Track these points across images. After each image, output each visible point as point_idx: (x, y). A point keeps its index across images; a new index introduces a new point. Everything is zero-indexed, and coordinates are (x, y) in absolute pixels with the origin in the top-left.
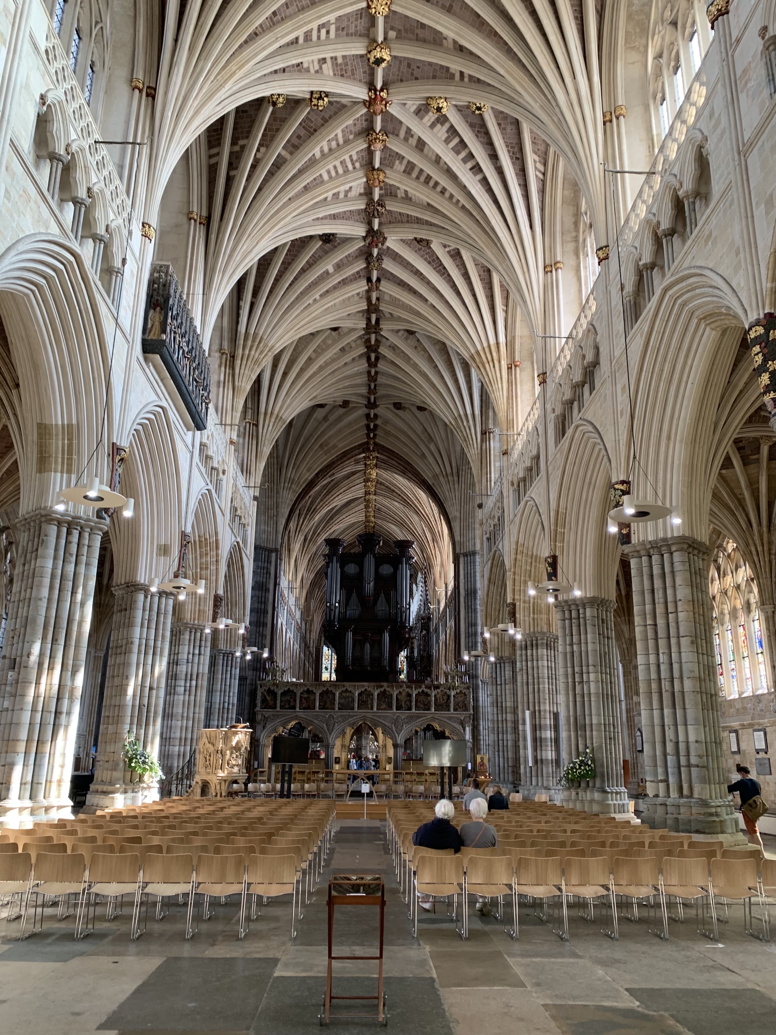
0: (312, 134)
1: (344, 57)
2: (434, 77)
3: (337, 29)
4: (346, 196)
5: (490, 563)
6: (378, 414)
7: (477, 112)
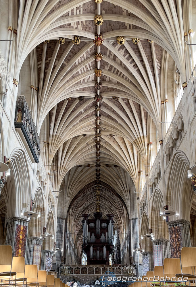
0: (75, 55)
1: (86, 21)
2: (119, 29)
3: (83, 10)
4: (88, 81)
5: (142, 218)
6: (100, 169)
7: (135, 43)
